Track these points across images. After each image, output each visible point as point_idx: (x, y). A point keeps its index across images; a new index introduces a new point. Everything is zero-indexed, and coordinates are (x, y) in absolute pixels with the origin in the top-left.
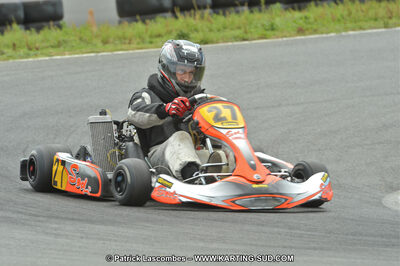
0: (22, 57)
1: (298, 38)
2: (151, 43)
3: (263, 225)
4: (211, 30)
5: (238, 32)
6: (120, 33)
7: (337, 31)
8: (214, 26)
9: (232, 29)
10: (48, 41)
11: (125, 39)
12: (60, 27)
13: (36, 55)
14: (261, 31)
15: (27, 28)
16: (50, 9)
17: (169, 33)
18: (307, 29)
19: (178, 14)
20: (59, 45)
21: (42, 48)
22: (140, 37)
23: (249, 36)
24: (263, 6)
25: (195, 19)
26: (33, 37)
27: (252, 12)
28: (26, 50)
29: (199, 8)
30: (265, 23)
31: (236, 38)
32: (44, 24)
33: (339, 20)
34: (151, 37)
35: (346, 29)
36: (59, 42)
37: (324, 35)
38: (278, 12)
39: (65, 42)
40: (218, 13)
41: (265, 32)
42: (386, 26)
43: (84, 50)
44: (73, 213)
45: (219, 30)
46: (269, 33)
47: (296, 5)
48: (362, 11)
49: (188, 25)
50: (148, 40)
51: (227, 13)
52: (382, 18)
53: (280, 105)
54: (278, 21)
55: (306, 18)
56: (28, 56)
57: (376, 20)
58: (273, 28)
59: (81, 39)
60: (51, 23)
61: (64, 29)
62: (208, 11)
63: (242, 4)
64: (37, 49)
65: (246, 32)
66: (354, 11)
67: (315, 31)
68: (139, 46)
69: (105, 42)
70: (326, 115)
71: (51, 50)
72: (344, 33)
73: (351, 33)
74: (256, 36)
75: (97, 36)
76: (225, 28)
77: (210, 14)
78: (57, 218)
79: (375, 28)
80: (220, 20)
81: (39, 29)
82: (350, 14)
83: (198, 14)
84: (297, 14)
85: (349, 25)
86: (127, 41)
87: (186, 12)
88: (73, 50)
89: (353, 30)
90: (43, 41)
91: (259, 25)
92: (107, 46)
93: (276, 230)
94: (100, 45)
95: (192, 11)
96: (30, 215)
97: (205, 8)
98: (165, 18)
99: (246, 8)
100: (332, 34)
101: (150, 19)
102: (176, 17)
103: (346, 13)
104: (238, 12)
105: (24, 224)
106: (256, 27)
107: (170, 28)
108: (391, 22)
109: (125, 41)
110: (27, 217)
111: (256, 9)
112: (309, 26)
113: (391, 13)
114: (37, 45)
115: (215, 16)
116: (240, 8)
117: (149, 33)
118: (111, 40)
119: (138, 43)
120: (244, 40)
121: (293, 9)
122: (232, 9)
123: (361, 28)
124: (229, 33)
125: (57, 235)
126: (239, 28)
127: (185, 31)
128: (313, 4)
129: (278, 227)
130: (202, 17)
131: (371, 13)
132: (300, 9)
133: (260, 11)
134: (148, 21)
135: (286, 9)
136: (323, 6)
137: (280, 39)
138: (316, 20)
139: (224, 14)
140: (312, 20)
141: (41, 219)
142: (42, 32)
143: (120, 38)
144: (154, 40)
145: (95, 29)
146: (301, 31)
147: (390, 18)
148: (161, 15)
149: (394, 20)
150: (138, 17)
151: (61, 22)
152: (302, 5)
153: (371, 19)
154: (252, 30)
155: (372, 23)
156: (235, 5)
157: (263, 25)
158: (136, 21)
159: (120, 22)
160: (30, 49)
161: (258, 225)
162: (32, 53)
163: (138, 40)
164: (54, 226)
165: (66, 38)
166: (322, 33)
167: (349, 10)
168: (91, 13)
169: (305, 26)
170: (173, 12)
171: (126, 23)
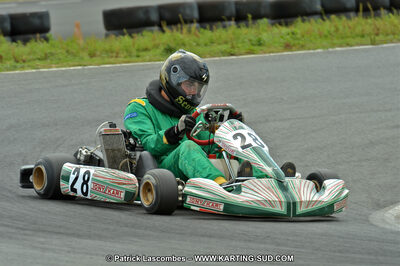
0: (8, 70)
1: (286, 53)
2: (138, 56)
3: (250, 241)
4: (198, 45)
5: (224, 47)
6: (107, 47)
7: (323, 47)
8: (201, 41)
9: (219, 44)
10: (35, 53)
11: (112, 52)
12: (47, 40)
13: (23, 68)
14: (248, 46)
15: (14, 41)
16: (36, 22)
17: (156, 46)
18: (294, 45)
19: (165, 28)
20: (45, 57)
21: (30, 61)
22: (127, 51)
23: (236, 50)
24: (250, 22)
25: (182, 33)
26: (19, 49)
27: (239, 27)
28: (12, 62)
29: (186, 22)
30: (252, 38)
31: (224, 53)
32: (31, 36)
33: (326, 36)
34: (138, 50)
35: (333, 46)
36: (46, 55)
37: (311, 51)
38: (266, 28)
39: (52, 54)
40: (205, 28)
41: (252, 47)
42: (373, 43)
43: (71, 63)
44: (60, 227)
45: (206, 45)
46: (256, 48)
47: (282, 20)
48: (350, 28)
49: (175, 39)
50: (135, 53)
51: (214, 27)
52: (369, 35)
53: (267, 121)
54: (265, 36)
55: (293, 33)
56: (15, 68)
57: (363, 36)
58: (260, 43)
59: (67, 51)
60: (38, 35)
61: (50, 42)
62: (195, 25)
63: (229, 19)
64: (24, 61)
65: (233, 47)
66: (341, 27)
67: (302, 47)
68: (126, 60)
69: (92, 55)
70: (313, 131)
71: (38, 62)
72: (330, 50)
73: (338, 49)
74: (243, 51)
75: (83, 49)
76: (212, 43)
77: (197, 28)
78: (44, 231)
79: (362, 45)
80: (207, 34)
81: (25, 42)
82: (337, 30)
83: (185, 28)
84: (284, 30)
85: (335, 41)
86: (114, 54)
87: (173, 27)
88: (60, 63)
89: (341, 46)
90: (29, 54)
91: (246, 40)
92: (94, 59)
93: (262, 246)
94: (87, 57)
95: (179, 26)
96: (17, 228)
97: (192, 22)
98: (152, 31)
99: (233, 23)
100: (319, 50)
101: (138, 32)
102: (163, 31)
103: (333, 29)
104: (224, 27)
105: (10, 238)
106: (243, 42)
107: (157, 41)
108: (378, 38)
109: (113, 54)
110: (14, 231)
111: (242, 24)
112: (297, 42)
113: (378, 29)
114: (24, 57)
115: (202, 30)
116: (227, 23)
117: (136, 46)
118: (98, 53)
119: (125, 57)
120: (232, 55)
121: (280, 24)
122: (219, 23)
123: (348, 45)
124: (216, 48)
125: (44, 250)
126: (226, 43)
127: (173, 45)
128: (299, 19)
129: (265, 243)
130: (189, 31)
131: (358, 29)
132: (287, 25)
133: (247, 26)
134: (134, 35)
135: (273, 24)
136: (309, 21)
137: (267, 55)
138: (303, 36)
139: (211, 29)
140: (299, 36)
141: (27, 232)
142: (28, 44)
143: (107, 52)
144: (141, 54)
145: (81, 42)
146: (288, 47)
147: (377, 34)
148: (148, 28)
149: (381, 37)
150: (125, 31)
151: (48, 35)
152: (289, 20)
153: (357, 35)
154: (240, 45)
155: (358, 40)
156: (222, 20)
157: (250, 40)
158: (123, 34)
159: (107, 36)
160: (17, 61)
161: (245, 240)
162: (18, 65)
163: (125, 54)
164: (42, 240)
165: (53, 51)
166: (309, 49)
167: (335, 26)
168: (78, 26)
169: (292, 42)
170: (160, 26)
171: (113, 36)
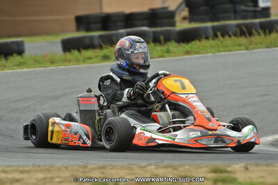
1: (186, 57)
7: (213, 53)
14: (160, 53)
16: (15, 47)
17: (97, 57)
18: (192, 52)
20: (20, 64)
21: (9, 66)
22: (76, 59)
26: (2, 62)
33: (214, 47)
35: (219, 51)
37: (204, 55)
38: (173, 46)
39: (24, 62)
41: (163, 54)
42: (247, 49)
46: (166, 54)
49: (110, 52)
52: (244, 45)
55: (191, 47)
57: (240, 46)
58: (168, 52)
60: (15, 54)
64: (5, 66)
67: (198, 53)
69: (52, 62)
71: (14, 67)
72: (218, 54)
73: (223, 53)
74: (157, 56)
79: (239, 50)
85: (221, 49)
89: (224, 51)
91: (159, 50)
94: (48, 64)
100: (209, 54)
107: (97, 54)
108: (250, 47)
111: (158, 44)
112: (194, 50)
113: (252, 42)
117: (83, 57)
123: (230, 51)
131: (237, 43)
137: (173, 58)
143: (62, 60)
146: (188, 53)
147: (250, 44)
149: (253, 46)
153: (236, 45)
155: (237, 48)
169: (190, 50)
